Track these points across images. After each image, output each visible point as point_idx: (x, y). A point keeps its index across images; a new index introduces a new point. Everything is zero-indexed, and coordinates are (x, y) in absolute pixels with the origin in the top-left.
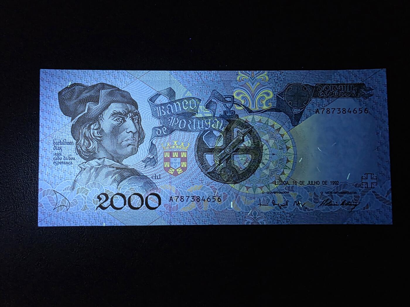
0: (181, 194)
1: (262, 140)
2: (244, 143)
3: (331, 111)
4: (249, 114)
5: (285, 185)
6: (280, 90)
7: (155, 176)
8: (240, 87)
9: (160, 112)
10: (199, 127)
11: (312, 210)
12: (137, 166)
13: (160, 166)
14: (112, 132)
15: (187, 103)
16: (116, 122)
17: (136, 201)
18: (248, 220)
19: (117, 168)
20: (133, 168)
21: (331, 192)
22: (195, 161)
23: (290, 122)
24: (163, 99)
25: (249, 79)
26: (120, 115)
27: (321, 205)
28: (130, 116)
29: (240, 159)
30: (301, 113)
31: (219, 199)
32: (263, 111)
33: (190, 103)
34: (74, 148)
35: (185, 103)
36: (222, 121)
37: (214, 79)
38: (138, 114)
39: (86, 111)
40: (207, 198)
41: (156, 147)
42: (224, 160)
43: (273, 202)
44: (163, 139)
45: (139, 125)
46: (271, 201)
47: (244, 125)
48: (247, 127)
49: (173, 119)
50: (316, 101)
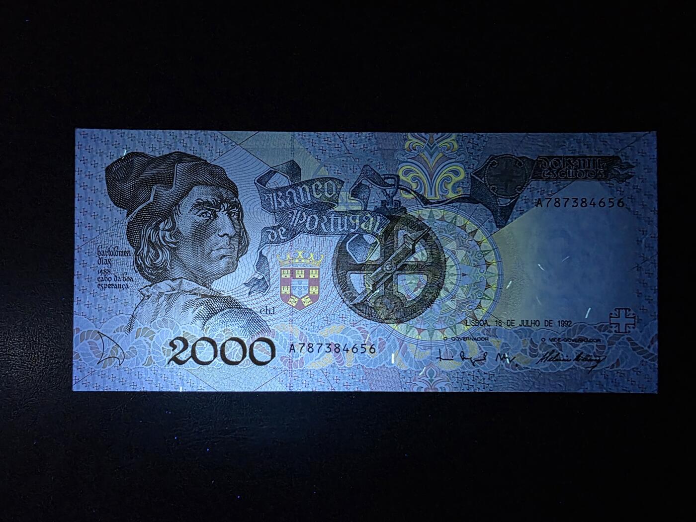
0: (308, 340)
1: (446, 251)
2: (415, 256)
3: (562, 202)
4: (425, 206)
5: (482, 326)
6: (476, 165)
7: (265, 308)
8: (409, 160)
9: (275, 201)
10: (340, 227)
11: (527, 368)
12: (236, 293)
13: (274, 293)
14: (194, 235)
15: (321, 186)
16: (202, 218)
17: (234, 351)
18: (420, 384)
19: (203, 296)
20: (229, 295)
21: (559, 339)
22: (333, 285)
23: (493, 220)
24: (280, 180)
25: (426, 147)
26: (207, 206)
27: (542, 359)
28: (224, 208)
29: (408, 282)
30: (512, 206)
31: (371, 348)
32: (448, 201)
33: (326, 187)
34: (132, 261)
35: (317, 186)
36: (379, 218)
37: (366, 146)
38: (237, 205)
39: (151, 199)
40: (352, 347)
41: (268, 260)
42: (381, 283)
43: (462, 354)
44: (279, 247)
45: (239, 223)
46: (458, 353)
47: (416, 225)
48: (421, 228)
49: (297, 214)
50: (538, 184)
